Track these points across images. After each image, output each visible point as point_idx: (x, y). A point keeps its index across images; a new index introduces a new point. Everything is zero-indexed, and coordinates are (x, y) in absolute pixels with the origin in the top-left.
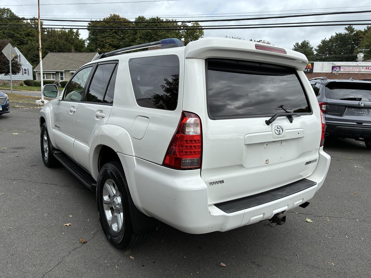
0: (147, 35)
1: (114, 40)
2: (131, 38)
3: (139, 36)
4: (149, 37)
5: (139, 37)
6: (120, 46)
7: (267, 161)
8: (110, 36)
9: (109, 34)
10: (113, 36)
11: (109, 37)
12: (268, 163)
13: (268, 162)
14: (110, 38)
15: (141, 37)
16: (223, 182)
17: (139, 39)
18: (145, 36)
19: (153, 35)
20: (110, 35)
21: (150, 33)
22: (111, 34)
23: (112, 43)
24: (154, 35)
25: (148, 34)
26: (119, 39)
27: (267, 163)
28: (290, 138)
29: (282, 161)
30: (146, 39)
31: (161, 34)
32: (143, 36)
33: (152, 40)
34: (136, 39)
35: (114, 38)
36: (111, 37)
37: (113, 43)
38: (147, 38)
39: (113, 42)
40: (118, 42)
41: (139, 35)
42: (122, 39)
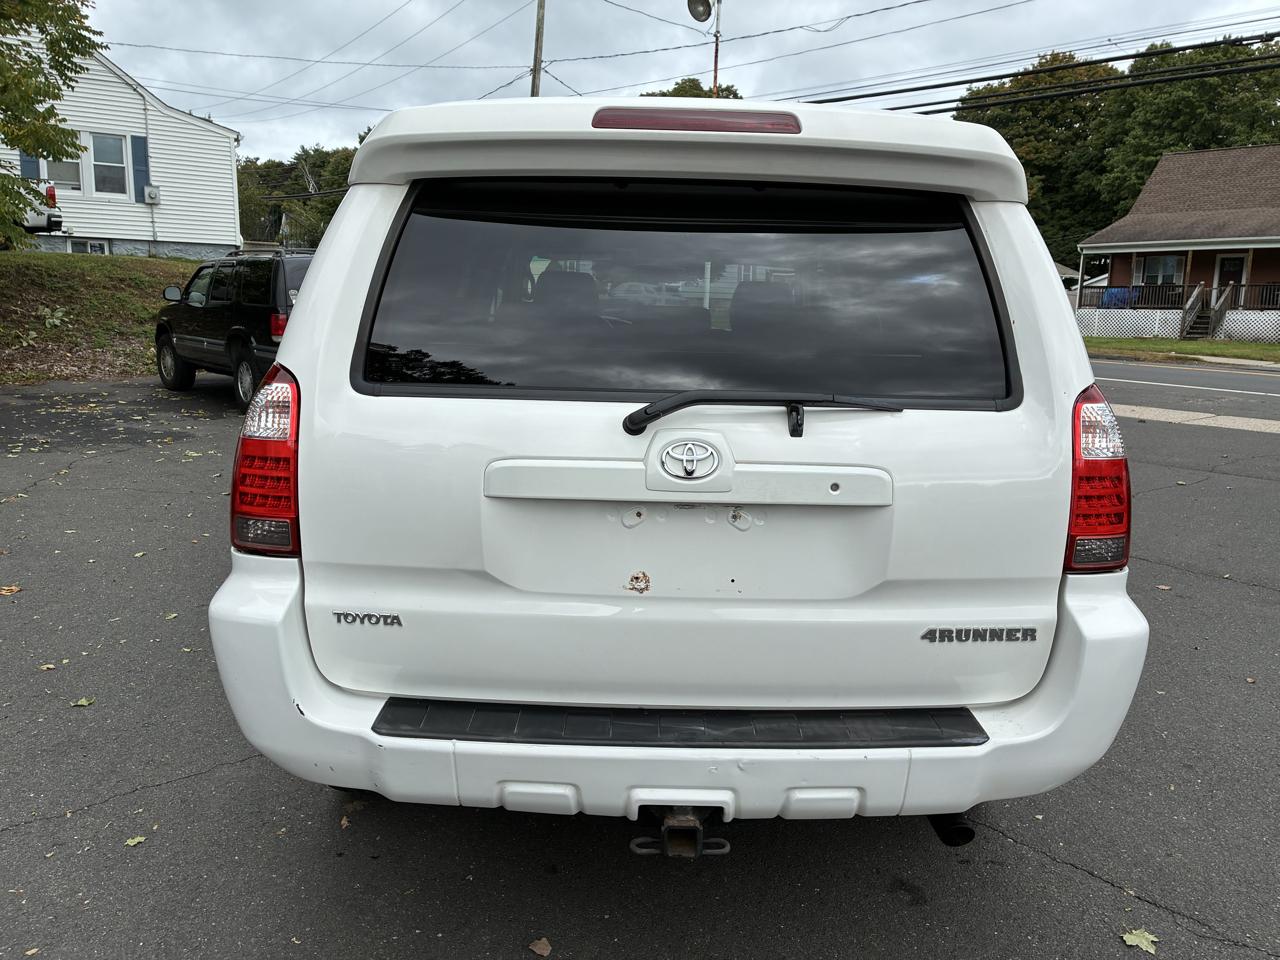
0: (1177, 114)
1: (1041, 144)
2: (1108, 130)
3: (1140, 119)
4: (1182, 118)
5: (1140, 124)
6: (1064, 166)
7: (637, 578)
8: (1028, 135)
9: (1026, 128)
10: (1040, 133)
11: (1025, 139)
12: (647, 588)
13: (643, 585)
14: (1029, 141)
15: (1147, 125)
16: (394, 620)
17: (1138, 131)
18: (1164, 117)
19: (1199, 111)
20: (1030, 131)
21: (1188, 103)
22: (1034, 127)
23: (1032, 156)
24: (1205, 108)
25: (1180, 107)
26: (1063, 142)
27: (641, 591)
28: (768, 500)
29: (739, 596)
30: (1169, 126)
31: (1235, 100)
32: (1156, 118)
33: (1194, 127)
34: (1126, 133)
35: (1042, 137)
36: (1032, 138)
37: (1036, 159)
38: (1175, 124)
39: (1037, 155)
40: (1059, 152)
41: (1140, 115)
42: (1074, 139)
